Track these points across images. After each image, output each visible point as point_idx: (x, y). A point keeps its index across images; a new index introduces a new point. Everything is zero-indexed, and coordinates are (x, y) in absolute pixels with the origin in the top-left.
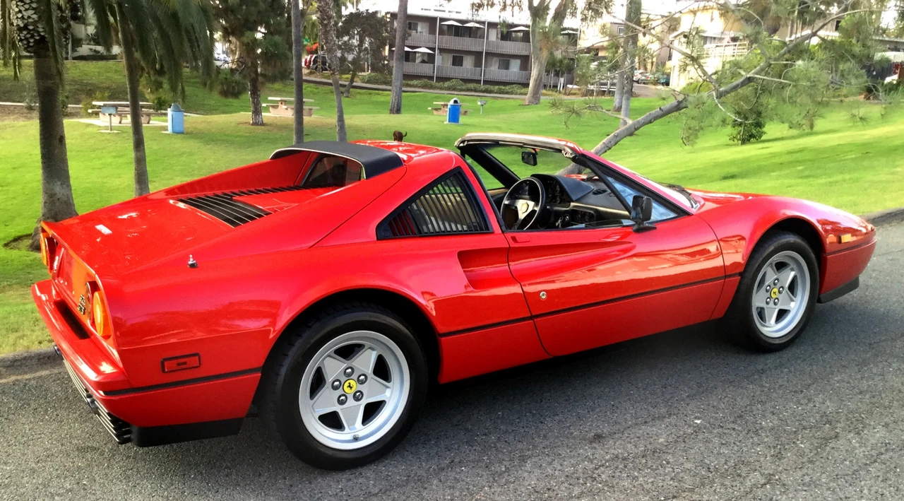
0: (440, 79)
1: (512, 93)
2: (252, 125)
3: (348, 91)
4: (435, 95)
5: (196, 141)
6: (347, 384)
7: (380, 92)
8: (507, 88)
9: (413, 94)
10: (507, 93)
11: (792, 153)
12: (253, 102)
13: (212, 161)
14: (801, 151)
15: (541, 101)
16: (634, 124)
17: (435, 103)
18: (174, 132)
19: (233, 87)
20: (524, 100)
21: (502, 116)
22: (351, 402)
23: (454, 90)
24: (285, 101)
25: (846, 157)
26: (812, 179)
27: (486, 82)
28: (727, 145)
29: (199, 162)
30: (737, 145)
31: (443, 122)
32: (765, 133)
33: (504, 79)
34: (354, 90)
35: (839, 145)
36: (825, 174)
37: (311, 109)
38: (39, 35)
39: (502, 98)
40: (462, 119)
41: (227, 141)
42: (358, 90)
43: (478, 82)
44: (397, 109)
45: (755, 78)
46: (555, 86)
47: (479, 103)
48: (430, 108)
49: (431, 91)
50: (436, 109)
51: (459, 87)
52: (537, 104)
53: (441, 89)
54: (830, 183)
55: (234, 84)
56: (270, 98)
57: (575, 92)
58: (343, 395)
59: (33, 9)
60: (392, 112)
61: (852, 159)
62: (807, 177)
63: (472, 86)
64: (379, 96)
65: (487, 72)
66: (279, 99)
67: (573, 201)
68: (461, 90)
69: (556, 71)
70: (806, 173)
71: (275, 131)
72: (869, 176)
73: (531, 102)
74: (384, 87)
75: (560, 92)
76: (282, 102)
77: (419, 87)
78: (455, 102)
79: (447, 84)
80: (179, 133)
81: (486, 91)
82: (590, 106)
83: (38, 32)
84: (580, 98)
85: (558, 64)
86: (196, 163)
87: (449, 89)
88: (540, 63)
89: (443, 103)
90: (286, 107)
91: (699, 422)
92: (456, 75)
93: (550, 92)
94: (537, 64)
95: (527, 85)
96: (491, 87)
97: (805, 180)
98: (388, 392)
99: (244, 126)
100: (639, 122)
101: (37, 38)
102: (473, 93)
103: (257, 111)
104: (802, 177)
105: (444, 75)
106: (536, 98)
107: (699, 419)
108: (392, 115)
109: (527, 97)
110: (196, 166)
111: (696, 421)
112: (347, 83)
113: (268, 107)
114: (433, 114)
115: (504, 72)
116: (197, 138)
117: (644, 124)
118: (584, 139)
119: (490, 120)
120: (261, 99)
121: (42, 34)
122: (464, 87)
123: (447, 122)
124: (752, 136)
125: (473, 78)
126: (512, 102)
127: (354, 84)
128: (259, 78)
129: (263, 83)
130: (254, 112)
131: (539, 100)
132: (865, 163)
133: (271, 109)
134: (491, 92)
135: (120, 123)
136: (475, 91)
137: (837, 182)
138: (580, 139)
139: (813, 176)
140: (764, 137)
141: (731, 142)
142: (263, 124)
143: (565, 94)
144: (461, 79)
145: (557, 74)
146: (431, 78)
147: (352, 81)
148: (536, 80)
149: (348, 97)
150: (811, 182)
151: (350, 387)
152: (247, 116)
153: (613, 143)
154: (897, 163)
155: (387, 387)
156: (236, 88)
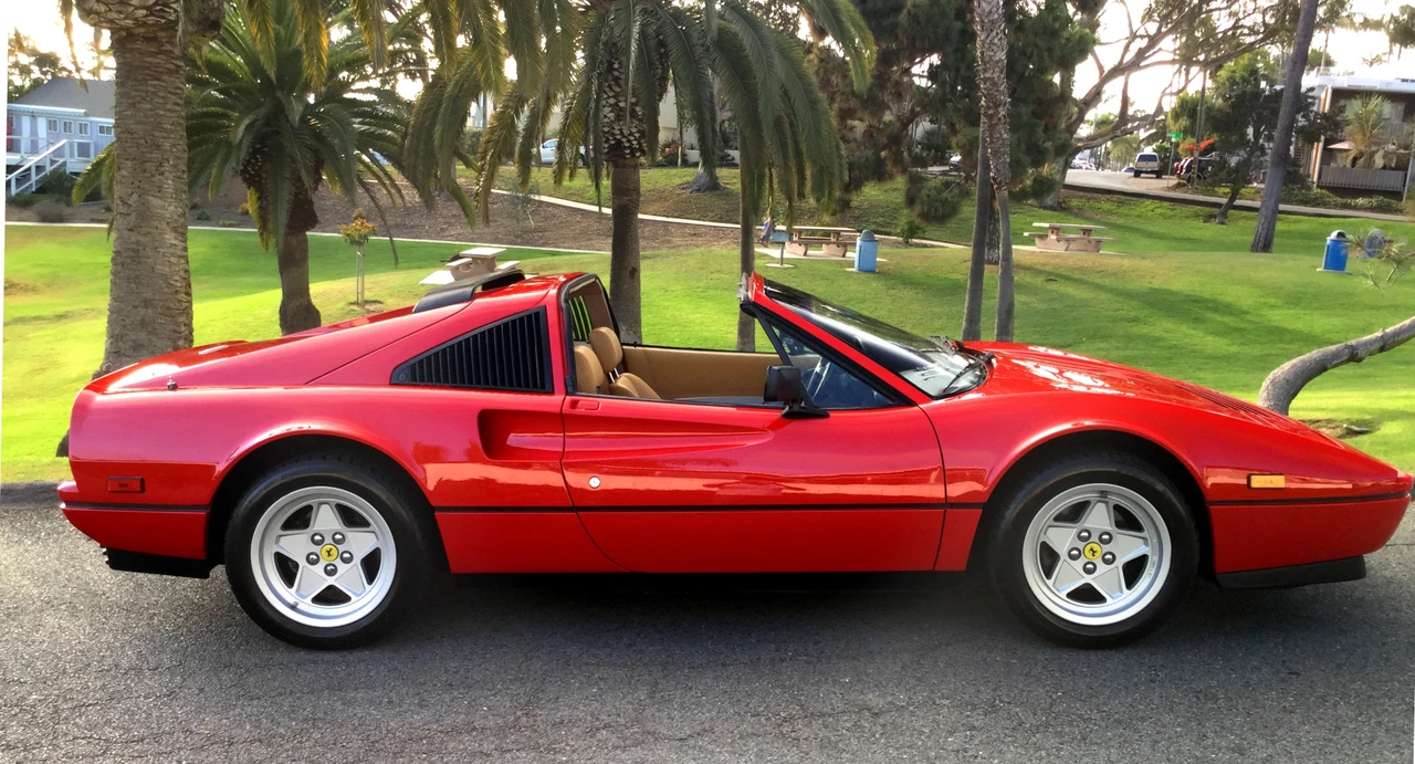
3: (1224, 215)
9: (1342, 220)
18: (861, 269)
24: (1058, 229)
31: (1315, 269)
34: (1237, 212)
37: (1099, 242)
38: (615, 139)
42: (1245, 213)
44: (1264, 245)
56: (1035, 224)
59: (611, 105)
60: (1255, 249)
66: (1047, 225)
76: (1053, 229)
78: (1340, 235)
80: (868, 269)
83: (614, 134)
90: (1056, 237)
101: (613, 142)
112: (1224, 201)
113: (1031, 237)
121: (618, 137)
123: (1320, 269)
127: (1238, 202)
133: (1036, 240)
135: (805, 254)
147: (1233, 198)
149: (1222, 223)
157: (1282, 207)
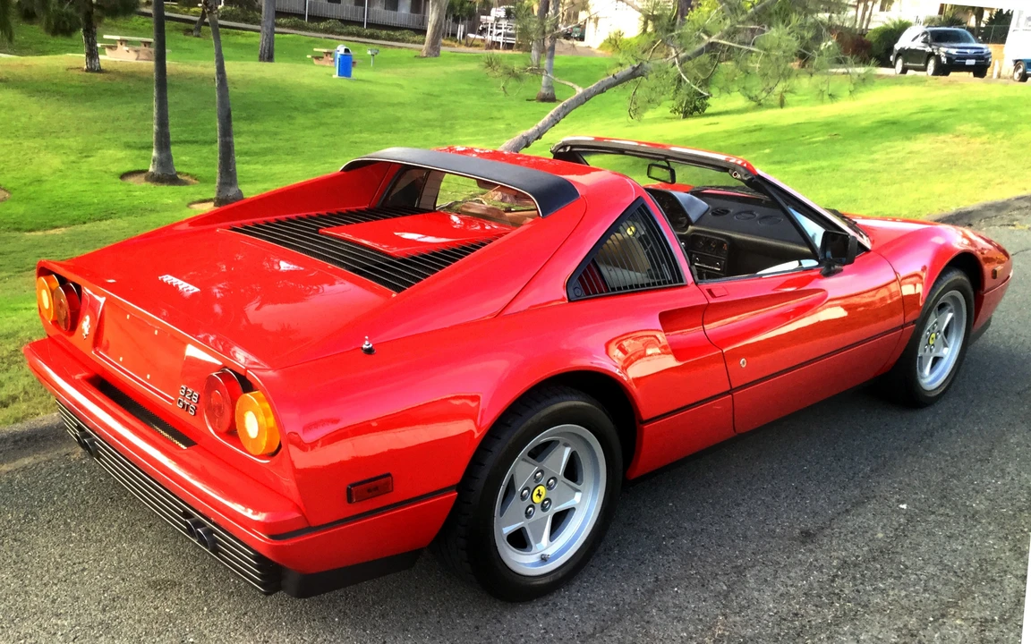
0: (313, 18)
1: (403, 41)
2: (87, 71)
3: (199, 29)
4: (312, 38)
5: (16, 91)
6: (536, 492)
7: (240, 31)
8: (397, 34)
9: (281, 36)
10: (398, 40)
11: (751, 131)
12: (87, 41)
13: (40, 118)
14: (760, 129)
15: (441, 52)
16: (584, 94)
17: (315, 50)
19: (64, 22)
20: (421, 50)
21: (399, 70)
22: (538, 514)
23: (332, 33)
24: (126, 41)
25: (814, 140)
26: (785, 165)
27: (370, 25)
28: (667, 118)
29: (23, 120)
30: (678, 118)
31: (331, 75)
32: (709, 105)
33: (393, 22)
34: (206, 28)
35: (798, 124)
36: (798, 160)
39: (392, 46)
40: (355, 73)
41: (58, 93)
43: (361, 24)
44: (268, 56)
45: (718, 43)
46: (454, 35)
47: (369, 53)
48: (309, 56)
49: (303, 33)
50: (317, 58)
51: (337, 30)
52: (436, 56)
53: (316, 30)
54: (808, 170)
55: (65, 19)
56: (105, 37)
57: (477, 43)
58: (531, 506)
60: (262, 58)
61: (823, 142)
62: (779, 162)
63: (354, 29)
64: (240, 37)
65: (371, 12)
66: (118, 38)
67: (692, 224)
68: (341, 34)
69: (454, 15)
70: (777, 158)
71: (118, 80)
72: (848, 163)
73: (429, 54)
74: (243, 25)
75: (460, 43)
76: (122, 42)
77: (288, 27)
78: (347, 51)
79: (322, 25)
81: (371, 36)
82: (532, 69)
84: (484, 51)
85: (458, 8)
86: (19, 121)
87: (326, 31)
88: (440, 7)
89: (325, 50)
90: (127, 48)
91: (904, 506)
92: (333, 14)
93: (448, 42)
94: (435, 7)
95: (424, 32)
96: (378, 32)
97: (777, 167)
98: (578, 496)
99: (77, 72)
100: (590, 90)
102: (355, 39)
103: (92, 54)
104: (774, 163)
105: (318, 13)
106: (435, 50)
107: (903, 502)
108: (262, 63)
109: (424, 47)
110: (20, 125)
111: (901, 506)
112: (197, 19)
113: (103, 48)
114: (313, 63)
115: (392, 13)
116: (17, 87)
117: (596, 93)
118: (502, 104)
119: (387, 75)
120: (97, 38)
122: (345, 30)
123: (336, 76)
124: (696, 108)
125: (353, 18)
126: (404, 52)
127: (208, 20)
128: (95, 10)
129: (100, 19)
130: (88, 55)
131: (438, 52)
132: (838, 147)
133: (107, 50)
134: (378, 38)
136: (359, 35)
137: (815, 169)
138: (497, 104)
139: (786, 162)
140: (708, 110)
141: (672, 115)
142: (100, 71)
143: (467, 45)
144: (340, 20)
145: (456, 20)
146: (302, 16)
147: (204, 17)
148: (435, 27)
149: (198, 36)
150: (787, 170)
151: (539, 495)
152: (80, 58)
153: (561, 115)
154: (874, 149)
155: (579, 491)
156: (68, 24)
157: (276, 29)
